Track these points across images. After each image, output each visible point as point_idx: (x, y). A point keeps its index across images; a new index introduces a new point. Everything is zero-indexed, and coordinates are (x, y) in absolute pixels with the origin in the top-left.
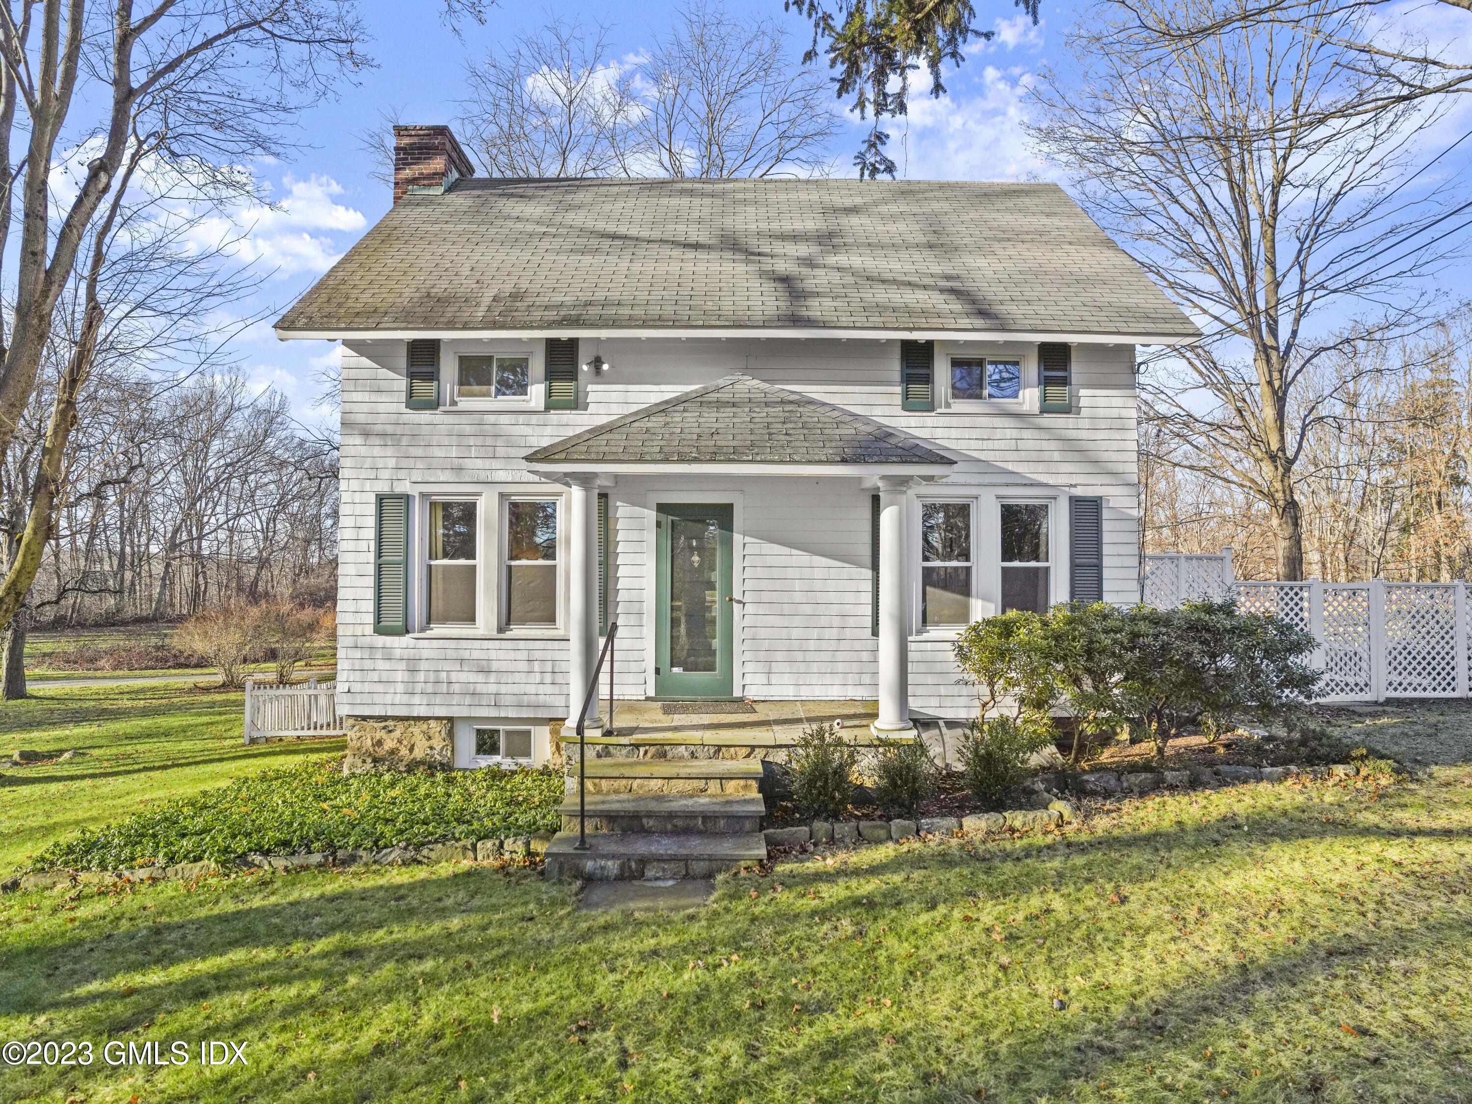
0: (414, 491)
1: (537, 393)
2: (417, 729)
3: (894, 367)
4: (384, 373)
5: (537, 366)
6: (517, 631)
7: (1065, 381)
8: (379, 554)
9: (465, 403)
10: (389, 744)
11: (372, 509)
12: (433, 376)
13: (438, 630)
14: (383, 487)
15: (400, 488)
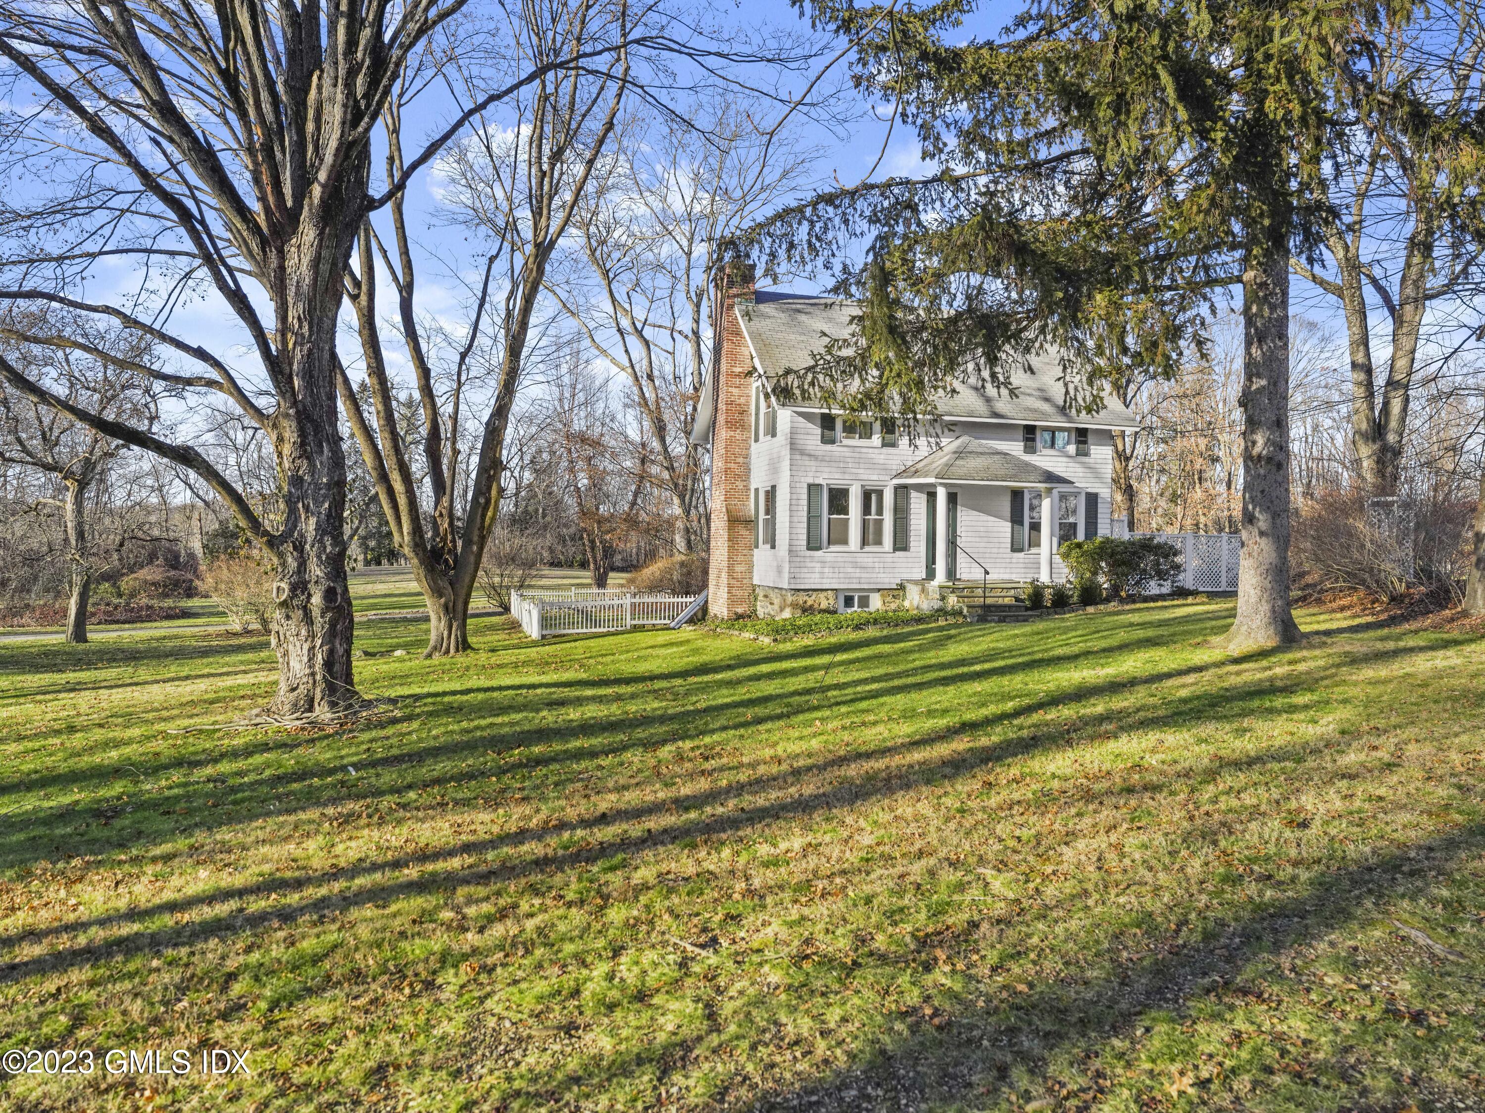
0: (824, 483)
1: (876, 439)
2: (822, 595)
3: (1020, 434)
4: (810, 425)
5: (877, 426)
6: (867, 549)
7: (1085, 442)
8: (809, 512)
9: (846, 442)
10: (809, 603)
11: (805, 491)
12: (832, 428)
13: (833, 548)
14: (811, 481)
15: (817, 481)
